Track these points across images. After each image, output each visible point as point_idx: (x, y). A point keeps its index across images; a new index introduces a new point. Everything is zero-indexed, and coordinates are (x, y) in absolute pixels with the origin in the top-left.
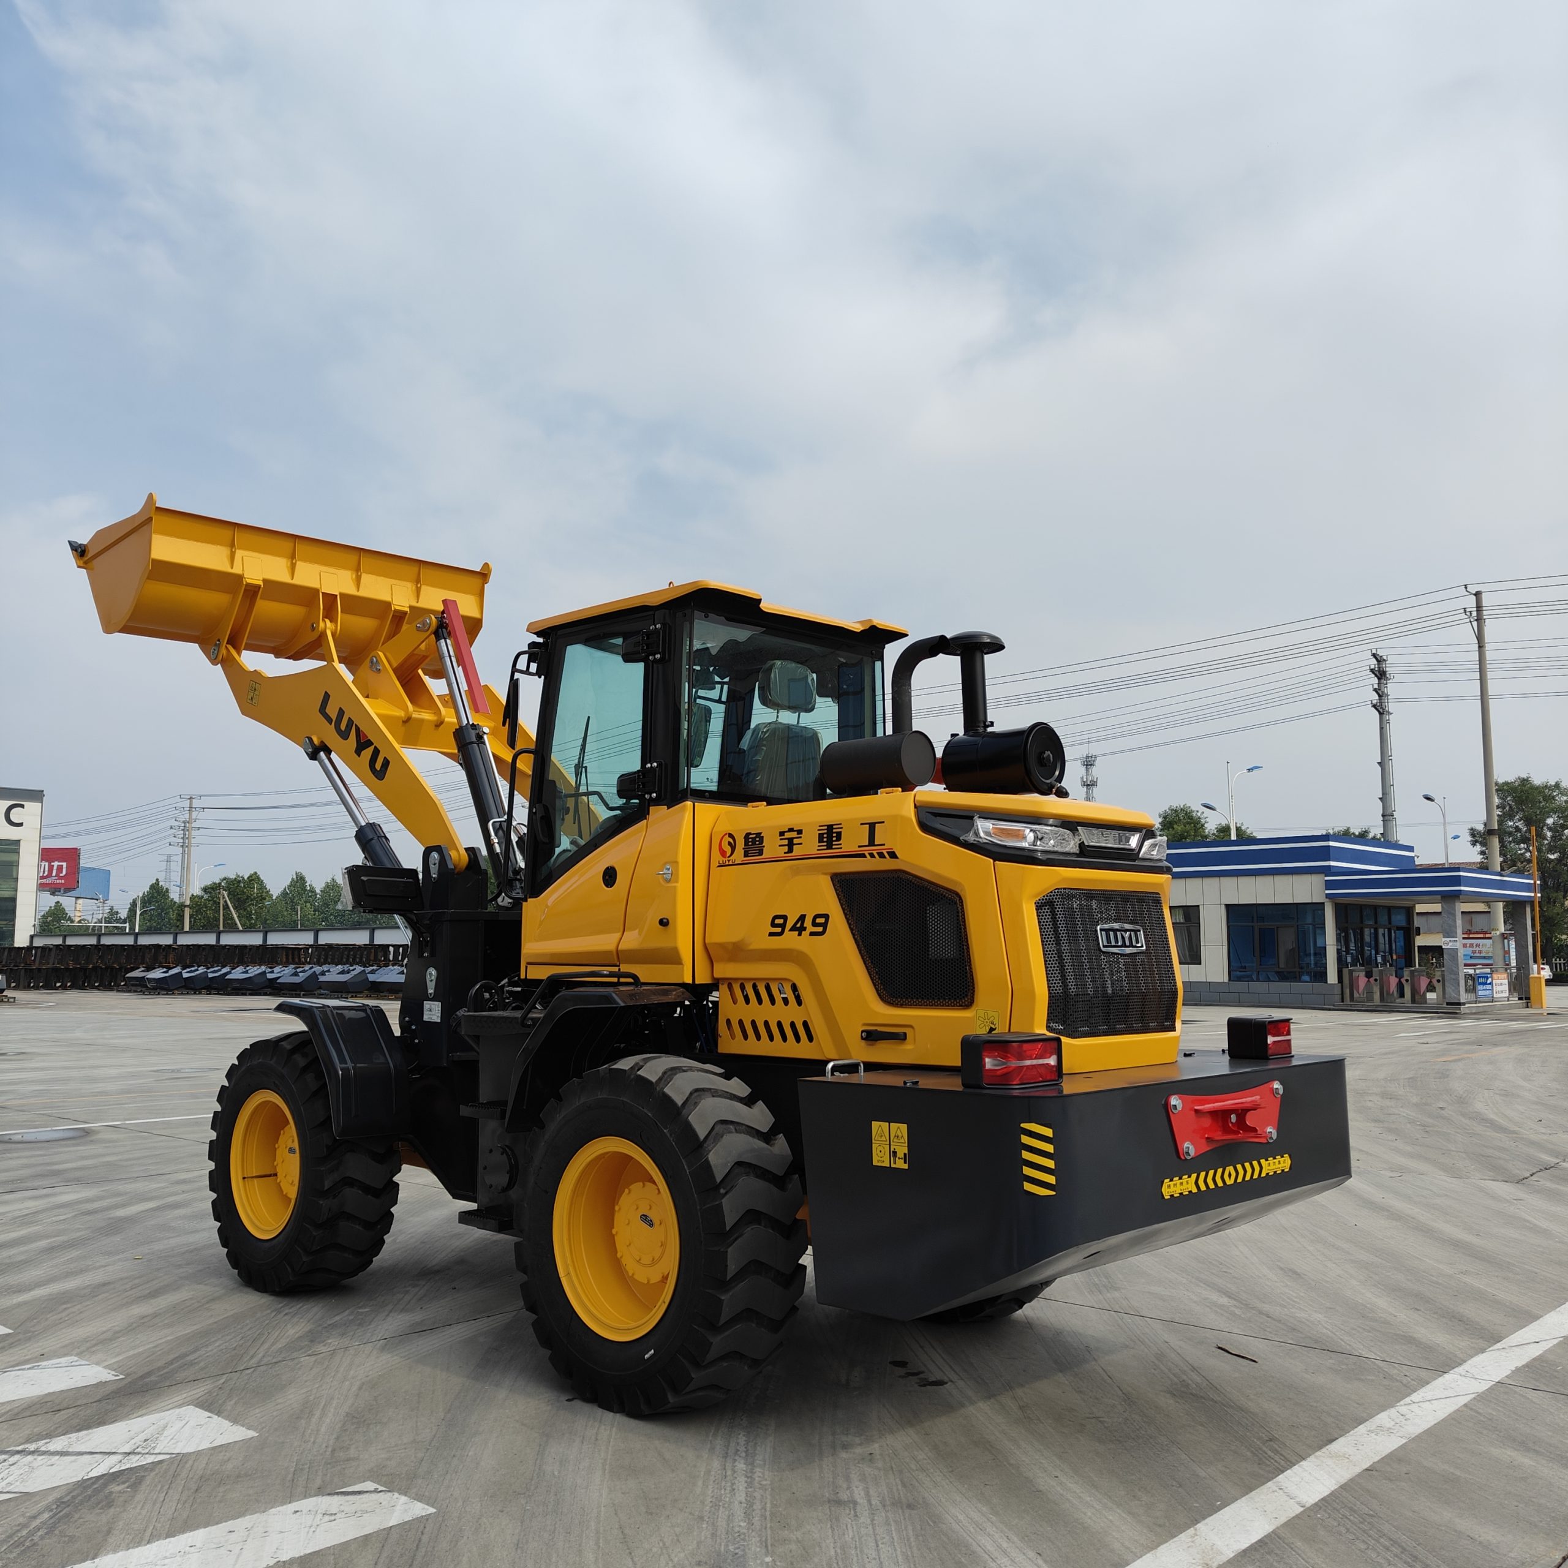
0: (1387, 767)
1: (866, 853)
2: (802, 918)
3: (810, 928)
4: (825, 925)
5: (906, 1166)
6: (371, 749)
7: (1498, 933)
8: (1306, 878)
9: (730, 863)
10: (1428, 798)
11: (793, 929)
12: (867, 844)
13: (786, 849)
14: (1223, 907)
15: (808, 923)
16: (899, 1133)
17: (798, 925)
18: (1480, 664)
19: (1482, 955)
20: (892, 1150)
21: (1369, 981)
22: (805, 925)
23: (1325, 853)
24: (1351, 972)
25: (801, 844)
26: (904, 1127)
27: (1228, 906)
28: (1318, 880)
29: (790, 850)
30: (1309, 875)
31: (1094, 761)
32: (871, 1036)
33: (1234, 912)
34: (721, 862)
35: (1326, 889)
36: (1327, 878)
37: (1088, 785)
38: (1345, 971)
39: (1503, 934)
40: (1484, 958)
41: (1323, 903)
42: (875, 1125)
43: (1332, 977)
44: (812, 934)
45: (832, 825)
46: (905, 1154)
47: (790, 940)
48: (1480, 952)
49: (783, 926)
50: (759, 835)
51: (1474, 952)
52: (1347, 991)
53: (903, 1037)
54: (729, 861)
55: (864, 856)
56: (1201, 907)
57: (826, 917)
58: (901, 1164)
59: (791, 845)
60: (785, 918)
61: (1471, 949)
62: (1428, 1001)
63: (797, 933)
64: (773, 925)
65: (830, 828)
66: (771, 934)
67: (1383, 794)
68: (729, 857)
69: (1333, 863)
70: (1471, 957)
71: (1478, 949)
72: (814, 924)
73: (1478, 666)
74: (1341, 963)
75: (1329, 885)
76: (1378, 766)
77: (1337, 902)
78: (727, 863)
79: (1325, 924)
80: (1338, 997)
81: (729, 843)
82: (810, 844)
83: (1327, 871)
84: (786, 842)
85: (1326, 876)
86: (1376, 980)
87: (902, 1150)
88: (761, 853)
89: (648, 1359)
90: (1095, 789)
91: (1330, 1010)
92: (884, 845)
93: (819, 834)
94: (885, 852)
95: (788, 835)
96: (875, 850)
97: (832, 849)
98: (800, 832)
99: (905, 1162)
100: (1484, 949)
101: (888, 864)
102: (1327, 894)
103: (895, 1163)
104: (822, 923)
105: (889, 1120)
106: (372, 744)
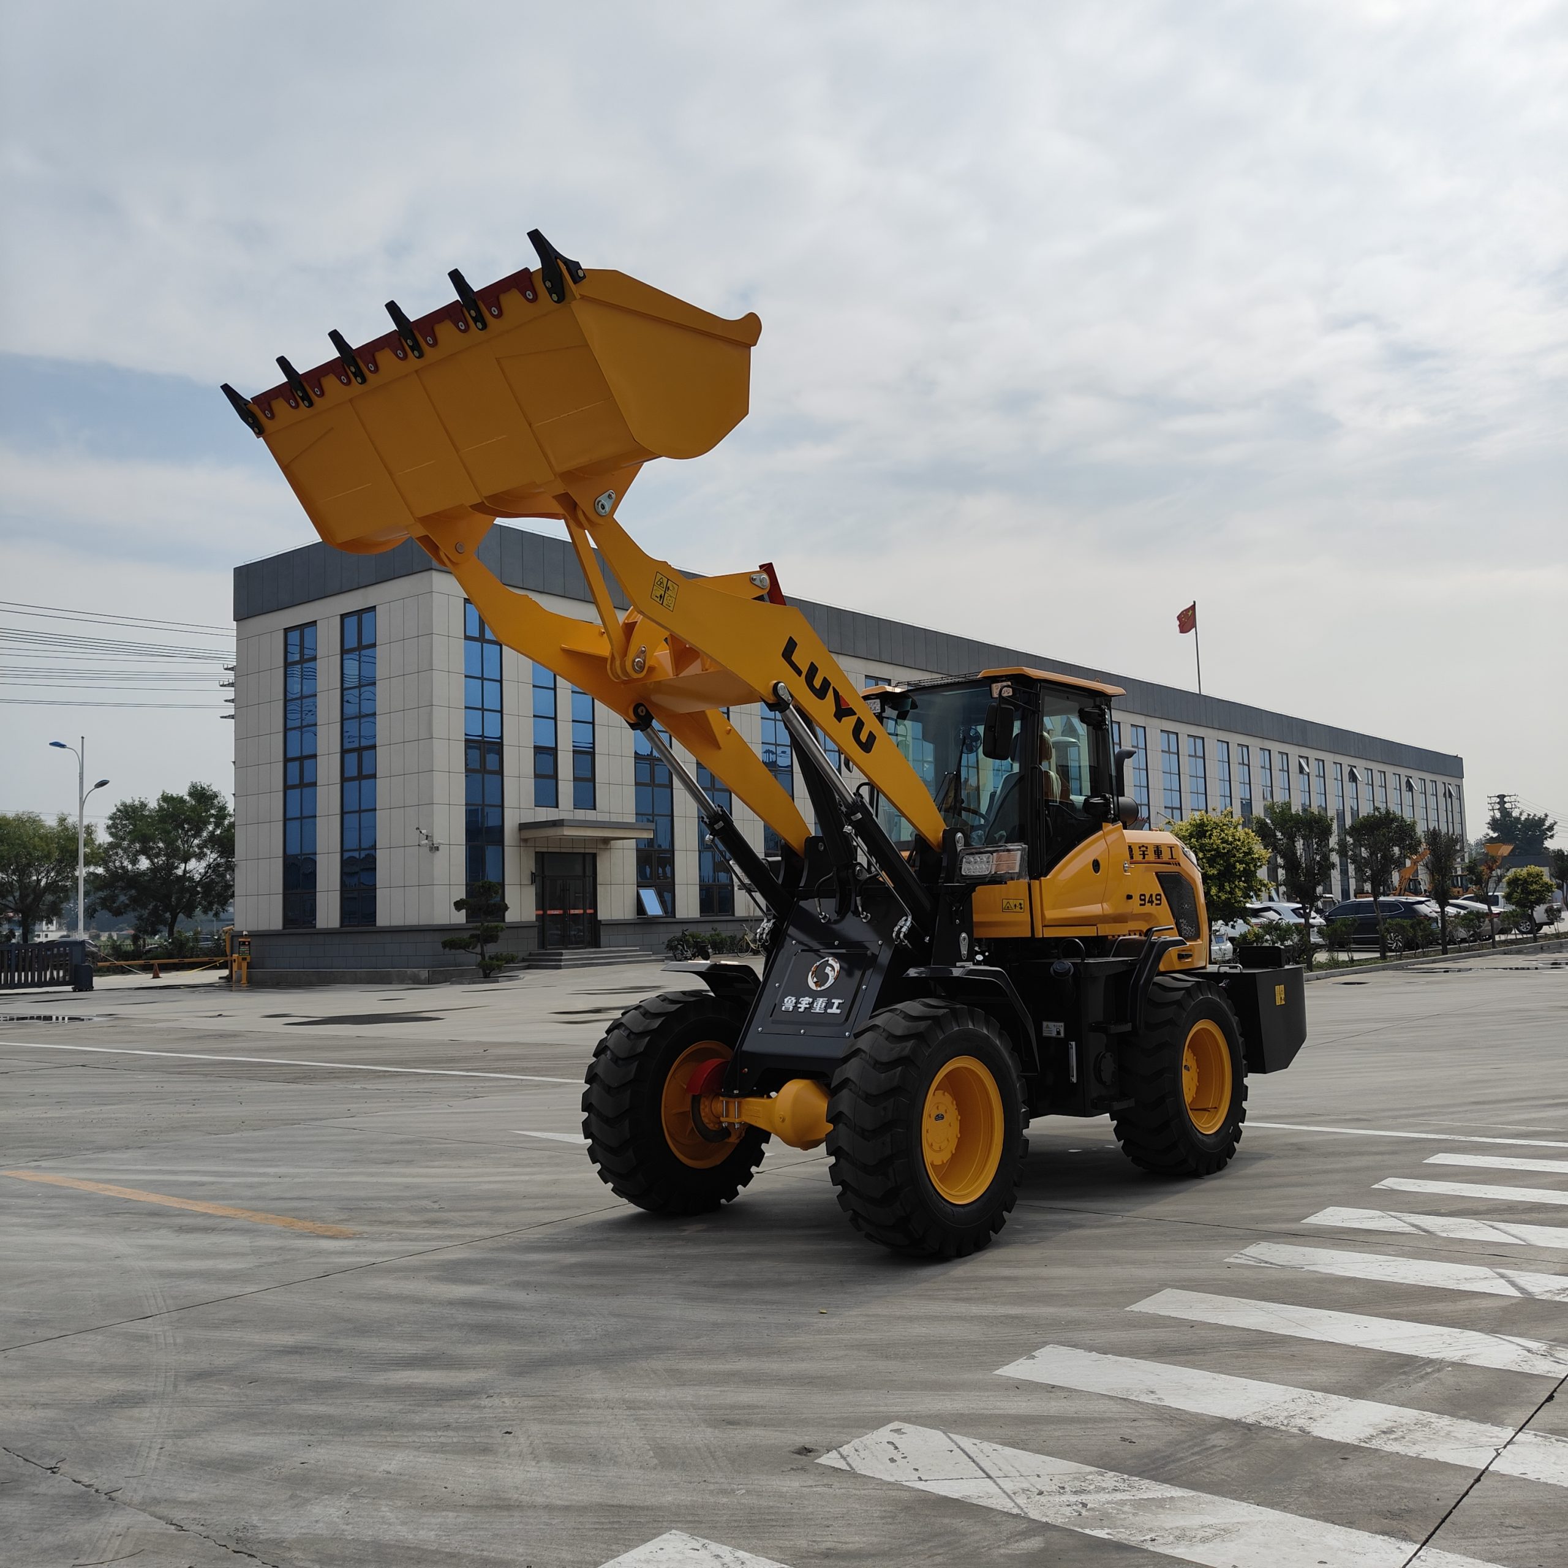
2: (1151, 896)
3: (1154, 902)
4: (1160, 900)
6: (853, 719)
11: (1149, 902)
12: (1171, 858)
13: (1142, 856)
15: (1154, 899)
17: (1150, 900)
25: (1148, 854)
29: (1144, 858)
44: (1155, 905)
47: (1148, 908)
49: (1144, 900)
55: (1170, 863)
57: (1159, 896)
59: (1144, 854)
60: (1144, 895)
63: (1151, 904)
64: (1141, 899)
65: (1157, 847)
66: (1141, 905)
72: (1157, 900)
82: (1151, 855)
84: (1141, 853)
88: (1135, 857)
92: (1176, 859)
93: (1154, 850)
94: (1176, 862)
95: (1143, 849)
96: (1173, 861)
97: (1160, 858)
98: (1147, 848)
101: (1176, 868)
106: (855, 714)
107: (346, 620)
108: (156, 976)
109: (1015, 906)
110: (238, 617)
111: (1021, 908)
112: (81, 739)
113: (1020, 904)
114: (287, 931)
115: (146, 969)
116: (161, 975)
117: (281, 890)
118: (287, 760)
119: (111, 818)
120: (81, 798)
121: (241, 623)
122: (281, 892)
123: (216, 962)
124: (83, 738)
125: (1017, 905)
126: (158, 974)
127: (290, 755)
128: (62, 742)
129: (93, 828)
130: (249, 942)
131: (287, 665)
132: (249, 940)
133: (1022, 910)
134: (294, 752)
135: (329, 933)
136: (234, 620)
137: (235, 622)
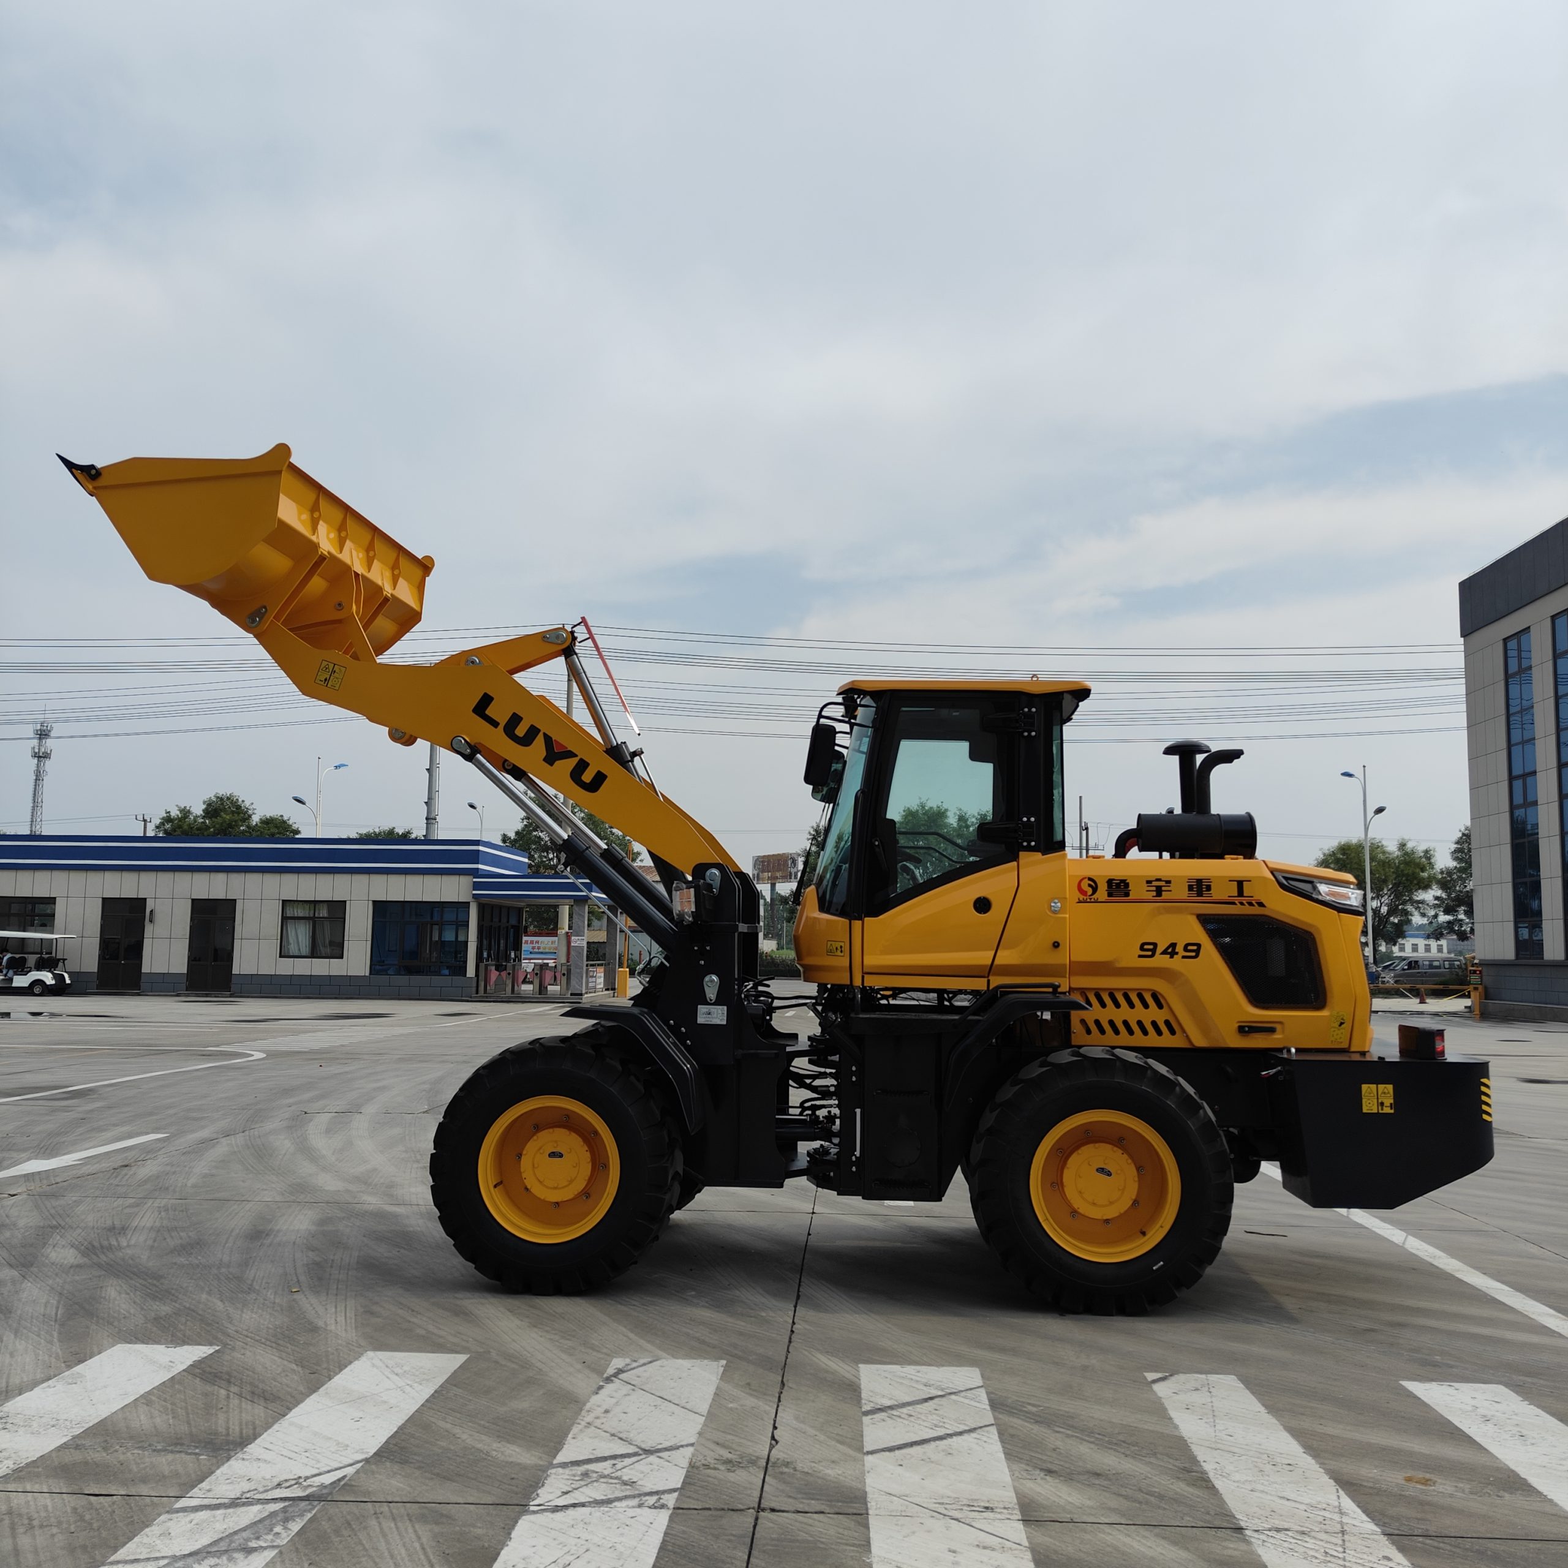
0: (434, 774)
1: (1236, 902)
2: (1173, 945)
3: (1182, 953)
4: (1198, 952)
5: (1392, 1111)
7: (564, 931)
8: (454, 879)
9: (1092, 900)
10: (472, 806)
11: (1164, 952)
12: (1236, 895)
13: (1154, 893)
14: (371, 903)
15: (1179, 949)
16: (1386, 1091)
17: (1170, 950)
18: (568, 694)
19: (540, 951)
20: (1380, 1101)
21: (500, 975)
22: (1177, 951)
23: (475, 857)
24: (486, 966)
25: (1170, 891)
26: (1390, 1087)
27: (374, 902)
28: (466, 881)
29: (1159, 895)
30: (458, 876)
31: (50, 731)
32: (1245, 1030)
33: (380, 908)
34: (1081, 899)
35: (474, 890)
36: (475, 880)
37: (39, 757)
38: (482, 966)
39: (567, 933)
40: (542, 953)
41: (469, 903)
42: (1364, 1087)
43: (471, 972)
44: (1184, 957)
45: (1201, 880)
46: (1391, 1104)
47: (1160, 961)
48: (539, 948)
49: (1154, 951)
50: (1123, 881)
51: (533, 948)
52: (482, 984)
53: (1272, 1030)
54: (1091, 899)
55: (1234, 903)
56: (348, 903)
57: (1199, 946)
58: (1387, 1110)
59: (1159, 891)
60: (1155, 945)
61: (532, 945)
62: (548, 993)
63: (1169, 956)
64: (1142, 948)
65: (1199, 881)
66: (1140, 956)
67: (429, 799)
68: (1090, 896)
69: (481, 866)
70: (531, 953)
71: (537, 945)
72: (1186, 950)
73: (566, 696)
74: (479, 958)
75: (476, 886)
76: (426, 772)
77: (481, 902)
78: (1088, 900)
79: (468, 922)
80: (474, 989)
81: (1090, 885)
82: (1180, 891)
83: (475, 873)
84: (1154, 888)
85: (474, 878)
86: (509, 974)
87: (1389, 1101)
88: (1127, 895)
89: (1157, 1269)
90: (48, 762)
91: (468, 1001)
92: (1252, 897)
93: (1189, 885)
94: (1254, 902)
95: (1154, 883)
96: (1244, 900)
97: (1202, 896)
98: (1169, 882)
99: (1391, 1109)
100: (542, 946)
101: (1256, 910)
102: (474, 895)
103: (1382, 1109)
104: (1194, 950)
105: (1377, 1082)
106: (576, 756)
107: (1557, 621)
108: (1422, 1002)
109: (837, 949)
110: (1465, 634)
111: (841, 952)
112: (1362, 768)
113: (841, 947)
114: (1518, 962)
115: (1416, 993)
116: (1427, 1001)
117: (1512, 919)
118: (1511, 778)
119: (1457, 843)
120: (1365, 825)
121: (1467, 638)
122: (1512, 920)
123: (1464, 990)
124: (1364, 767)
125: (839, 948)
126: (1424, 1000)
127: (1515, 773)
128: (1351, 772)
129: (1432, 852)
130: (1480, 971)
131: (1507, 676)
132: (1480, 969)
133: (842, 954)
134: (1517, 771)
135: (1555, 965)
136: (1461, 637)
137: (1462, 639)
